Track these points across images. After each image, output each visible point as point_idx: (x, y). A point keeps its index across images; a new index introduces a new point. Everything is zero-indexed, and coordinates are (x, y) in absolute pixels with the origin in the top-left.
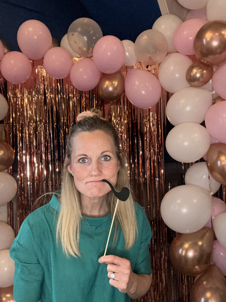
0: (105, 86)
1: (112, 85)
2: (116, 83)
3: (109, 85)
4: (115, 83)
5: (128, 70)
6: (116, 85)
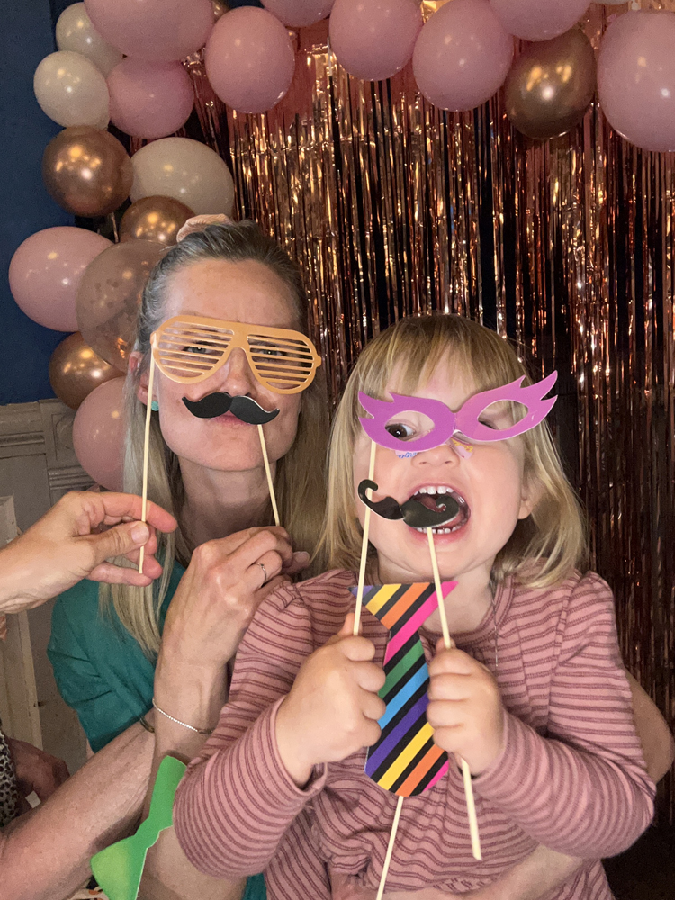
0: (529, 86)
1: (555, 78)
2: (566, 72)
3: (543, 80)
4: (562, 73)
5: (609, 19)
6: (566, 78)
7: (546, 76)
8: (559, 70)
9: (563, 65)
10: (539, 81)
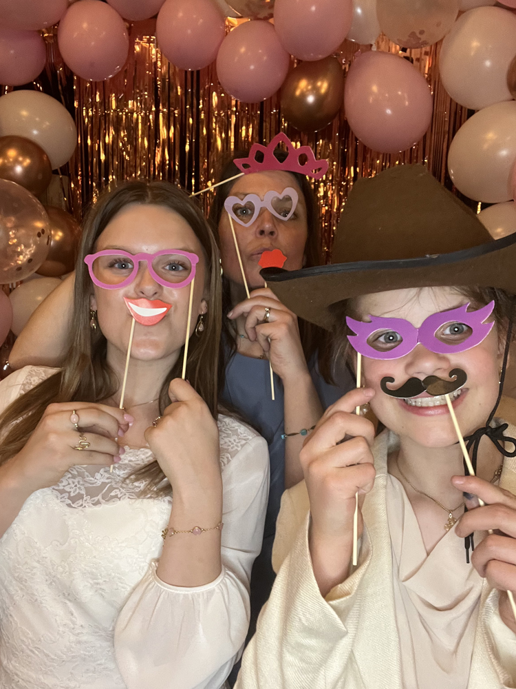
0: (298, 93)
1: (316, 90)
2: (324, 86)
3: (308, 90)
4: (321, 86)
6: (323, 91)
7: (310, 87)
8: (319, 84)
9: (323, 81)
10: (305, 90)
